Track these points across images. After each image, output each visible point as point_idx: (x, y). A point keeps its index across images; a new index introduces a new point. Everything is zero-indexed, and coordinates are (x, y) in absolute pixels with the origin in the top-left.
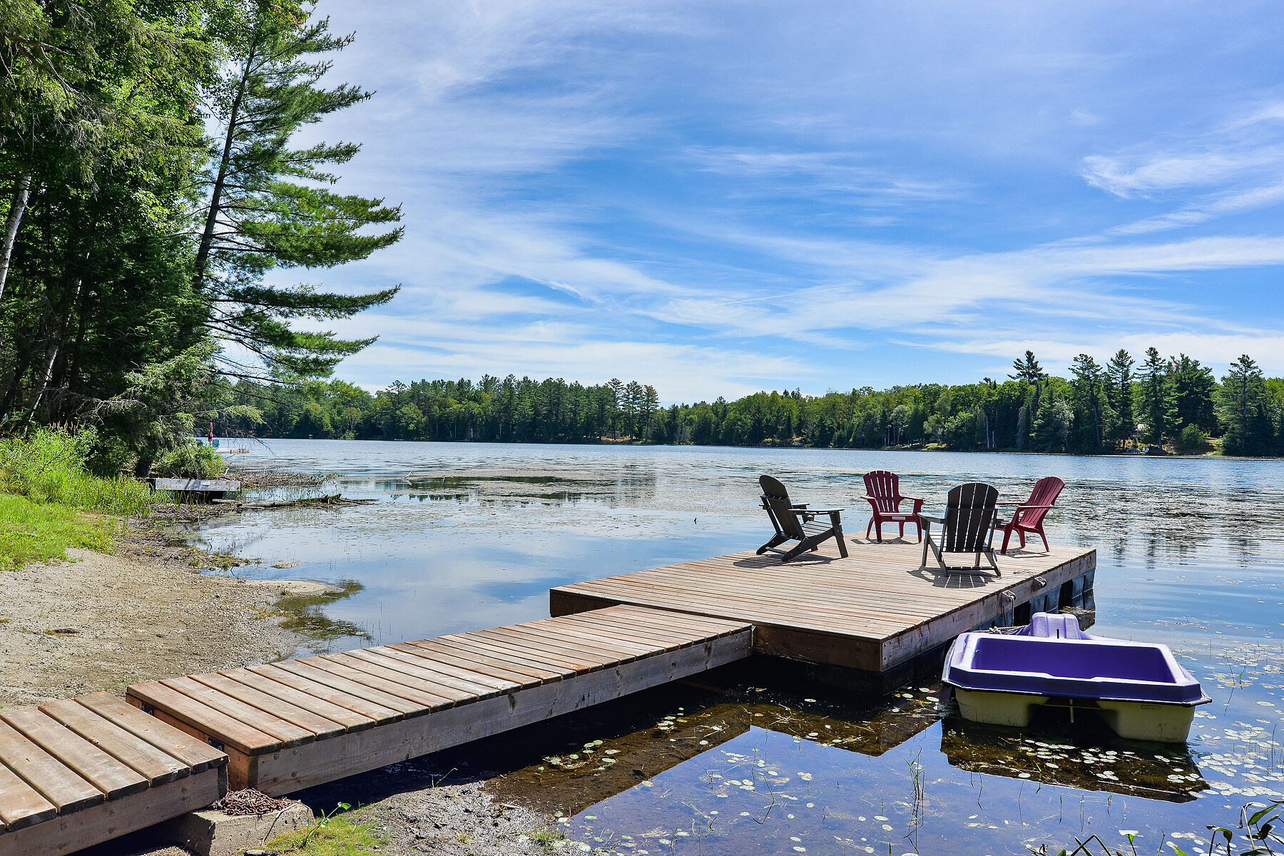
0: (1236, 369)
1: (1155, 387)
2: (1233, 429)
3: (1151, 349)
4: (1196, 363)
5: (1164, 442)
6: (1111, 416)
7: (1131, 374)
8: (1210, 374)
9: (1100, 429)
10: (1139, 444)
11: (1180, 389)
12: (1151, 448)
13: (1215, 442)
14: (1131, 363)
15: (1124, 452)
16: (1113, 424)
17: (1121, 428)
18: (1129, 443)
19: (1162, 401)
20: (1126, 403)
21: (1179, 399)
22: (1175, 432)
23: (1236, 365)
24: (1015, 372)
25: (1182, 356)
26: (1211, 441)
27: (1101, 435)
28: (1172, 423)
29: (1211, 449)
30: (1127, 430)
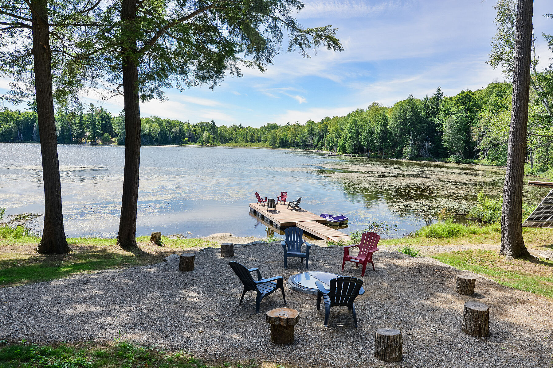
0: (121, 114)
1: (93, 118)
2: (120, 135)
3: (91, 104)
4: (106, 110)
5: (97, 140)
6: (76, 129)
7: (83, 113)
8: (111, 115)
9: (72, 134)
10: (87, 140)
11: (102, 120)
12: (92, 142)
13: (115, 139)
14: (83, 109)
15: (82, 143)
16: (77, 132)
17: (80, 134)
18: (83, 140)
19: (96, 124)
20: (81, 124)
21: (101, 124)
22: (100, 136)
23: (121, 112)
24: (28, 107)
25: (101, 107)
26: (112, 139)
27: (72, 137)
28: (100, 132)
29: (113, 142)
30: (82, 135)
